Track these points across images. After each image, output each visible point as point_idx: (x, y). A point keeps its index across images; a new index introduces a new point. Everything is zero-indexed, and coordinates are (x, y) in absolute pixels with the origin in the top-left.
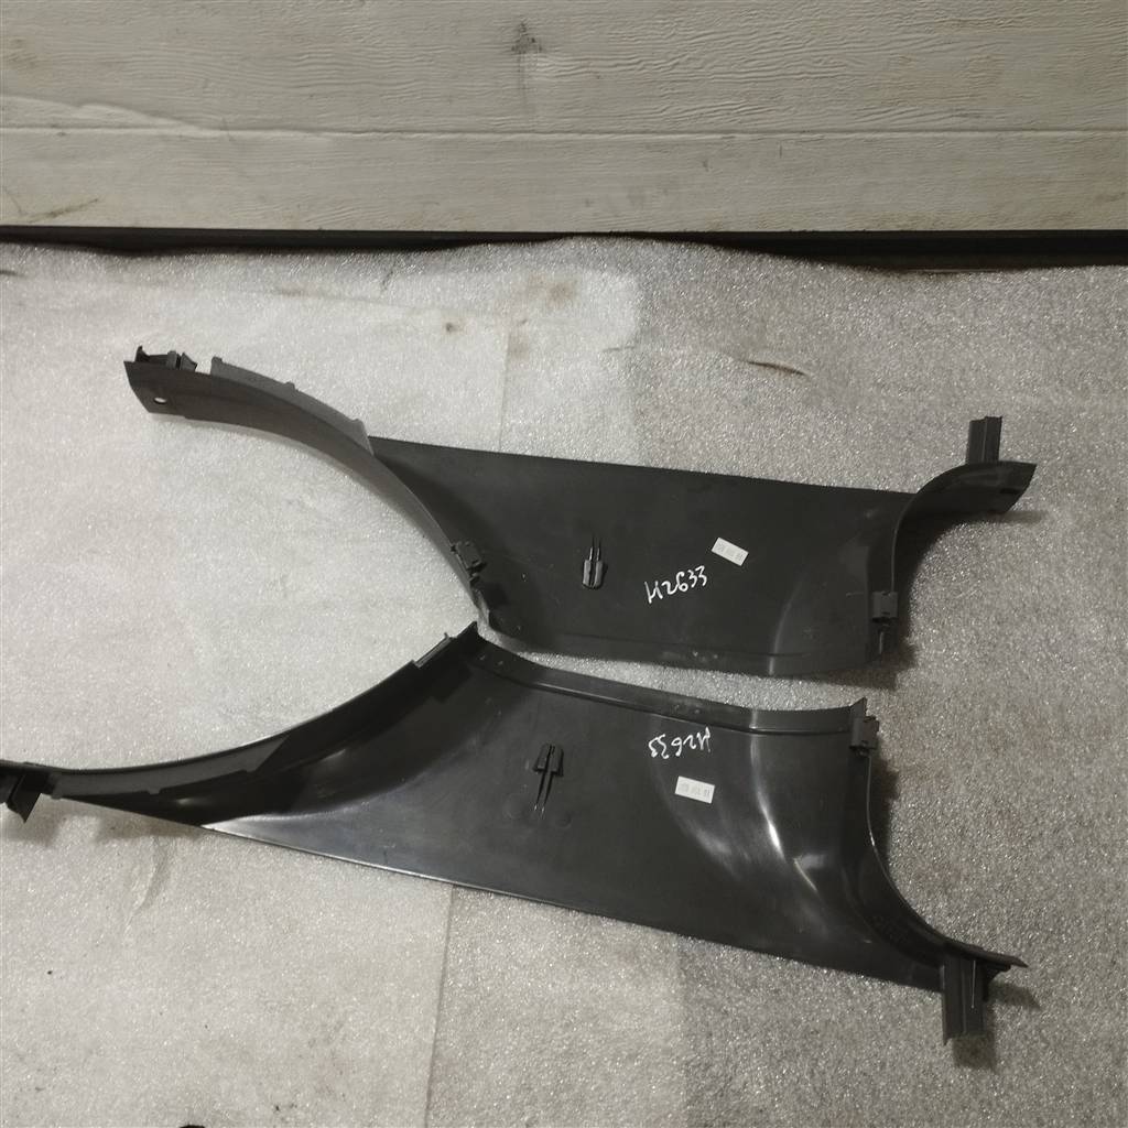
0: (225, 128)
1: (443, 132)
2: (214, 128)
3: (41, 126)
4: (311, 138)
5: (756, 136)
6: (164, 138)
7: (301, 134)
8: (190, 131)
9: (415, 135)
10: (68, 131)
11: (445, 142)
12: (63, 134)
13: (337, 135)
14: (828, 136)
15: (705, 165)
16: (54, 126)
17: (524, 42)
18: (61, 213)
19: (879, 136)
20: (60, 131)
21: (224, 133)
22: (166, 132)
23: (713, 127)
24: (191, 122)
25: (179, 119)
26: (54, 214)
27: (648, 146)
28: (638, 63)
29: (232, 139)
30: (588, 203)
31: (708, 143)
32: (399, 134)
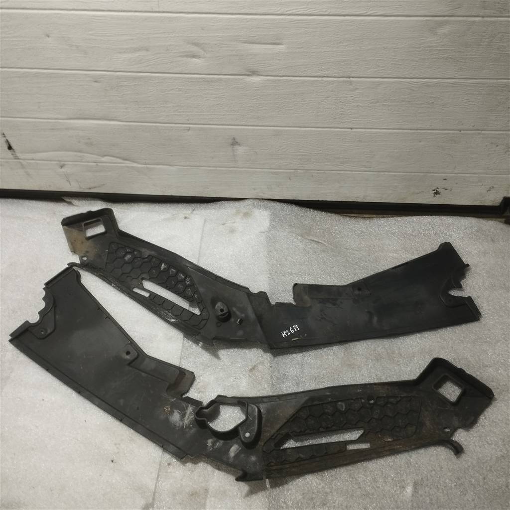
0: (146, 164)
1: (210, 167)
2: (142, 164)
3: (91, 162)
4: (171, 168)
5: (304, 171)
6: (127, 167)
7: (168, 167)
8: (135, 165)
9: (202, 168)
10: (98, 164)
11: (211, 170)
13: (179, 167)
14: (326, 172)
15: (290, 179)
16: (95, 162)
17: (234, 143)
18: (92, 188)
19: (342, 172)
20: (95, 164)
21: (145, 166)
22: (128, 165)
23: (291, 168)
24: (136, 162)
25: (132, 161)
26: (90, 189)
27: (272, 173)
28: (268, 149)
29: (147, 168)
30: (255, 189)
31: (290, 173)
32: (197, 168)
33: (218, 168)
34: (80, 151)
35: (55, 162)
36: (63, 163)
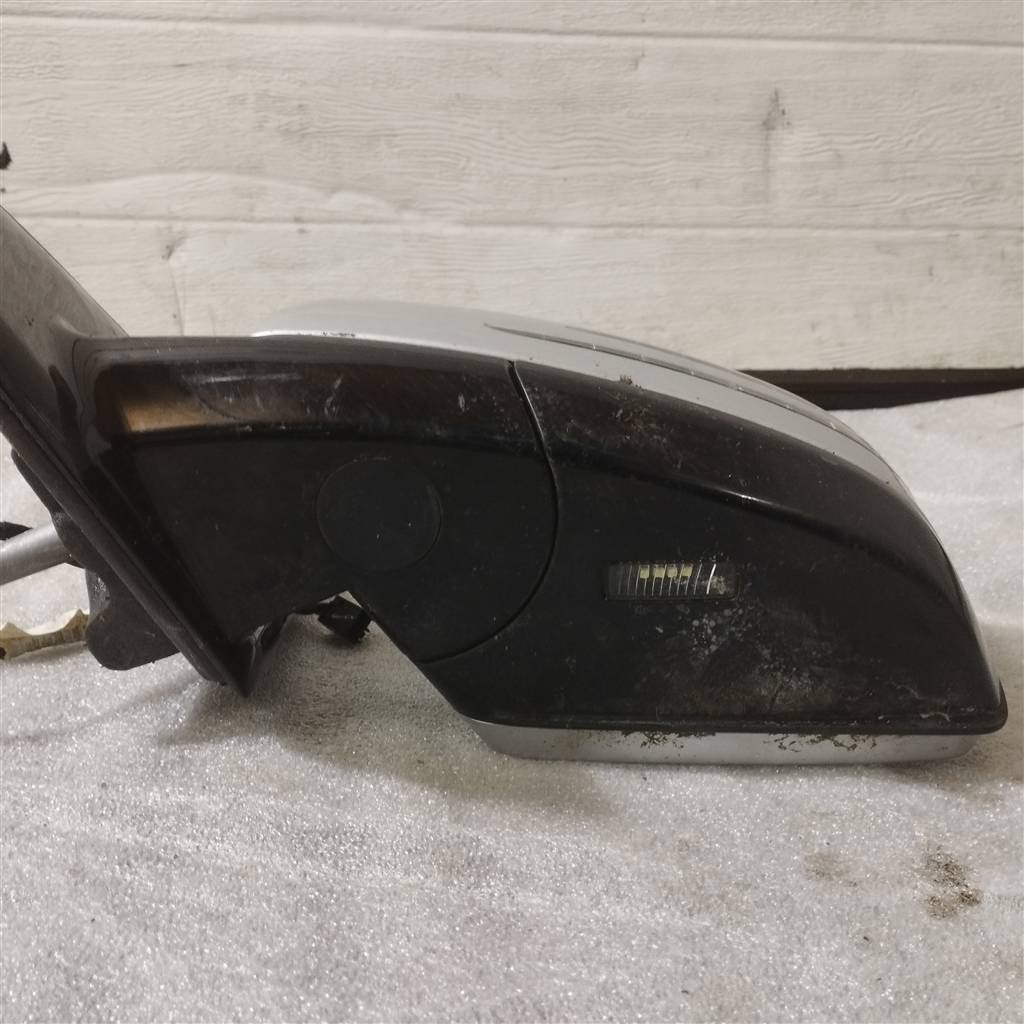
0: (471, 222)
1: (683, 226)
2: (459, 223)
3: (285, 220)
5: (981, 233)
6: (405, 237)
9: (656, 232)
10: (310, 227)
11: (683, 240)
12: (302, 231)
15: (931, 274)
16: (297, 220)
17: (775, 116)
20: (295, 227)
21: (468, 230)
22: (410, 228)
23: (939, 221)
25: (425, 211)
28: (876, 139)
29: (474, 239)
30: (814, 326)
31: (935, 242)
32: (640, 231)
33: (710, 232)
34: (255, 169)
35: (152, 225)
36: (178, 226)
